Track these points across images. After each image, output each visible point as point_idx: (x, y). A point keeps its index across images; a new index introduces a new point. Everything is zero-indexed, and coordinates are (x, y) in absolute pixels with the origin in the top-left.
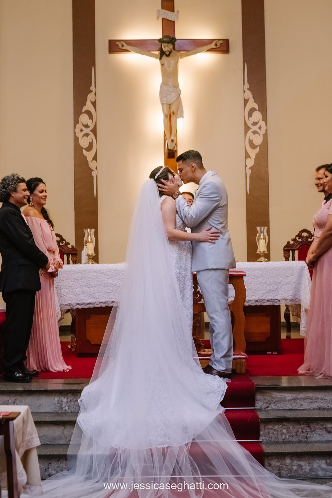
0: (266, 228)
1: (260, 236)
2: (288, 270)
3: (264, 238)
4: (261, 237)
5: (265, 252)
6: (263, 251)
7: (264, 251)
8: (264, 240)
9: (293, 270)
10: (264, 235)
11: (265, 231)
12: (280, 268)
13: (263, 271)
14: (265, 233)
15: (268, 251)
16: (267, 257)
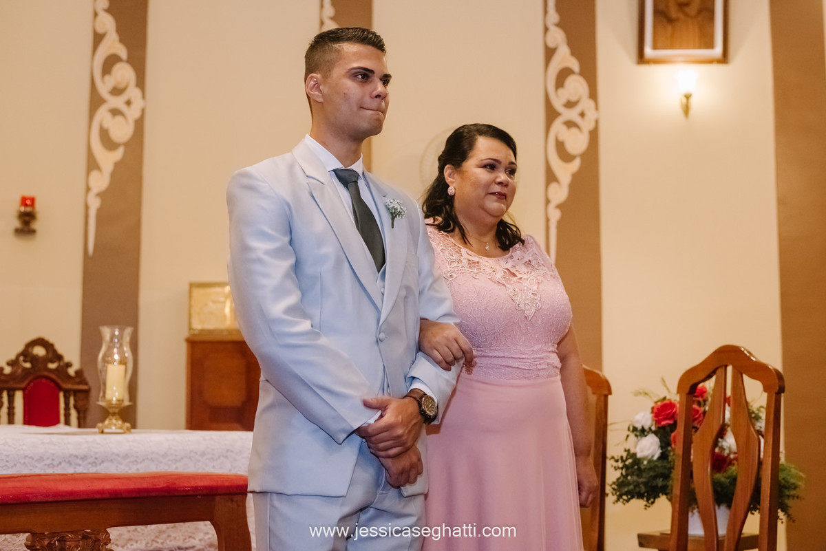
0: (129, 330)
1: (109, 354)
2: (222, 459)
3: (123, 362)
4: (112, 355)
5: (123, 401)
6: (119, 401)
7: (121, 398)
8: (123, 367)
9: (235, 460)
10: (121, 353)
11: (127, 339)
12: (203, 454)
13: (161, 462)
14: (126, 349)
15: (130, 400)
16: (128, 415)
